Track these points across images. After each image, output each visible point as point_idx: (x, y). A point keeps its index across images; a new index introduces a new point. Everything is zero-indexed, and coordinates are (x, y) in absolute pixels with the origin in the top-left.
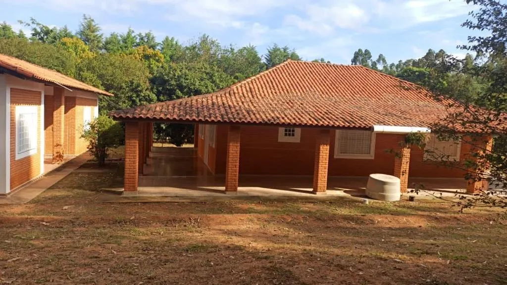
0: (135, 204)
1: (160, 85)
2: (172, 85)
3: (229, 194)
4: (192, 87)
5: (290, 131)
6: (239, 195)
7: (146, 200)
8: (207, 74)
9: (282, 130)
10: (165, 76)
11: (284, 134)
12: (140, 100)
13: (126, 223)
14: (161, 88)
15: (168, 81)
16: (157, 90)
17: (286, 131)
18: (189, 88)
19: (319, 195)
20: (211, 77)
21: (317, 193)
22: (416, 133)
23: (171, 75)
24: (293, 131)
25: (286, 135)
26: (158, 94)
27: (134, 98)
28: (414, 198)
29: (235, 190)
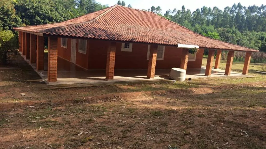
0: (62, 89)
1: (23, 12)
2: (31, 12)
3: (109, 81)
4: (47, 15)
5: (127, 45)
6: (114, 81)
7: (67, 86)
8: (54, 7)
9: (123, 44)
10: (26, 6)
11: (124, 47)
12: (10, 21)
13: (82, 102)
14: (24, 14)
15: (28, 9)
16: (21, 15)
17: (125, 45)
18: (45, 15)
19: (151, 79)
20: (57, 9)
21: (150, 78)
22: (194, 48)
23: (30, 6)
24: (129, 45)
25: (125, 47)
26: (22, 17)
27: (6, 19)
28: (191, 79)
29: (112, 78)
